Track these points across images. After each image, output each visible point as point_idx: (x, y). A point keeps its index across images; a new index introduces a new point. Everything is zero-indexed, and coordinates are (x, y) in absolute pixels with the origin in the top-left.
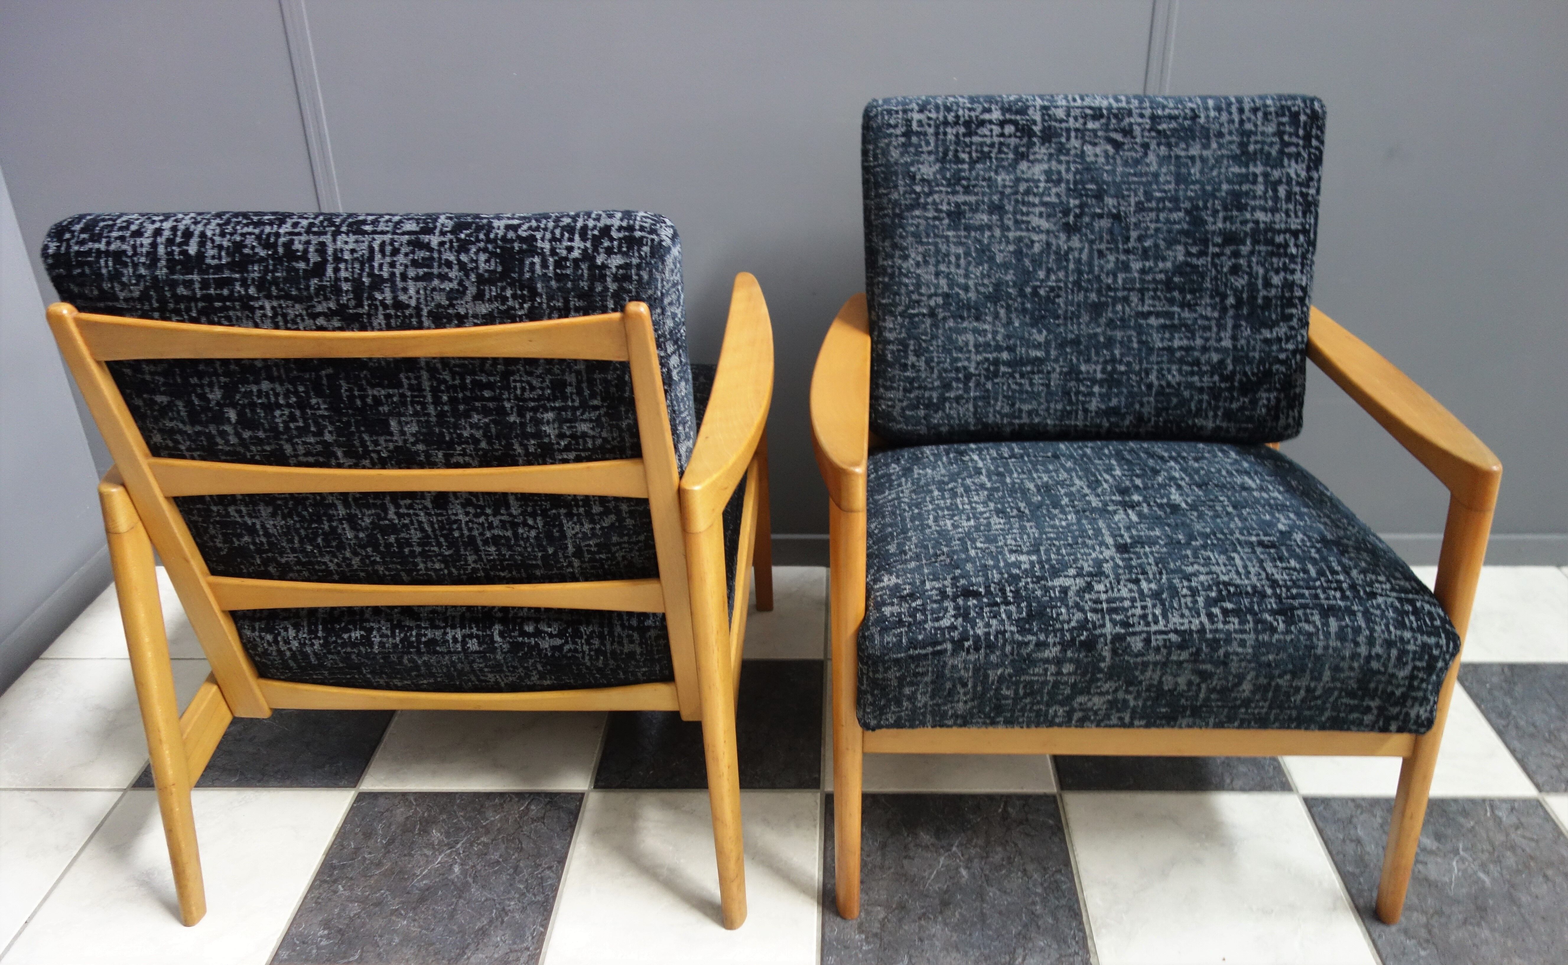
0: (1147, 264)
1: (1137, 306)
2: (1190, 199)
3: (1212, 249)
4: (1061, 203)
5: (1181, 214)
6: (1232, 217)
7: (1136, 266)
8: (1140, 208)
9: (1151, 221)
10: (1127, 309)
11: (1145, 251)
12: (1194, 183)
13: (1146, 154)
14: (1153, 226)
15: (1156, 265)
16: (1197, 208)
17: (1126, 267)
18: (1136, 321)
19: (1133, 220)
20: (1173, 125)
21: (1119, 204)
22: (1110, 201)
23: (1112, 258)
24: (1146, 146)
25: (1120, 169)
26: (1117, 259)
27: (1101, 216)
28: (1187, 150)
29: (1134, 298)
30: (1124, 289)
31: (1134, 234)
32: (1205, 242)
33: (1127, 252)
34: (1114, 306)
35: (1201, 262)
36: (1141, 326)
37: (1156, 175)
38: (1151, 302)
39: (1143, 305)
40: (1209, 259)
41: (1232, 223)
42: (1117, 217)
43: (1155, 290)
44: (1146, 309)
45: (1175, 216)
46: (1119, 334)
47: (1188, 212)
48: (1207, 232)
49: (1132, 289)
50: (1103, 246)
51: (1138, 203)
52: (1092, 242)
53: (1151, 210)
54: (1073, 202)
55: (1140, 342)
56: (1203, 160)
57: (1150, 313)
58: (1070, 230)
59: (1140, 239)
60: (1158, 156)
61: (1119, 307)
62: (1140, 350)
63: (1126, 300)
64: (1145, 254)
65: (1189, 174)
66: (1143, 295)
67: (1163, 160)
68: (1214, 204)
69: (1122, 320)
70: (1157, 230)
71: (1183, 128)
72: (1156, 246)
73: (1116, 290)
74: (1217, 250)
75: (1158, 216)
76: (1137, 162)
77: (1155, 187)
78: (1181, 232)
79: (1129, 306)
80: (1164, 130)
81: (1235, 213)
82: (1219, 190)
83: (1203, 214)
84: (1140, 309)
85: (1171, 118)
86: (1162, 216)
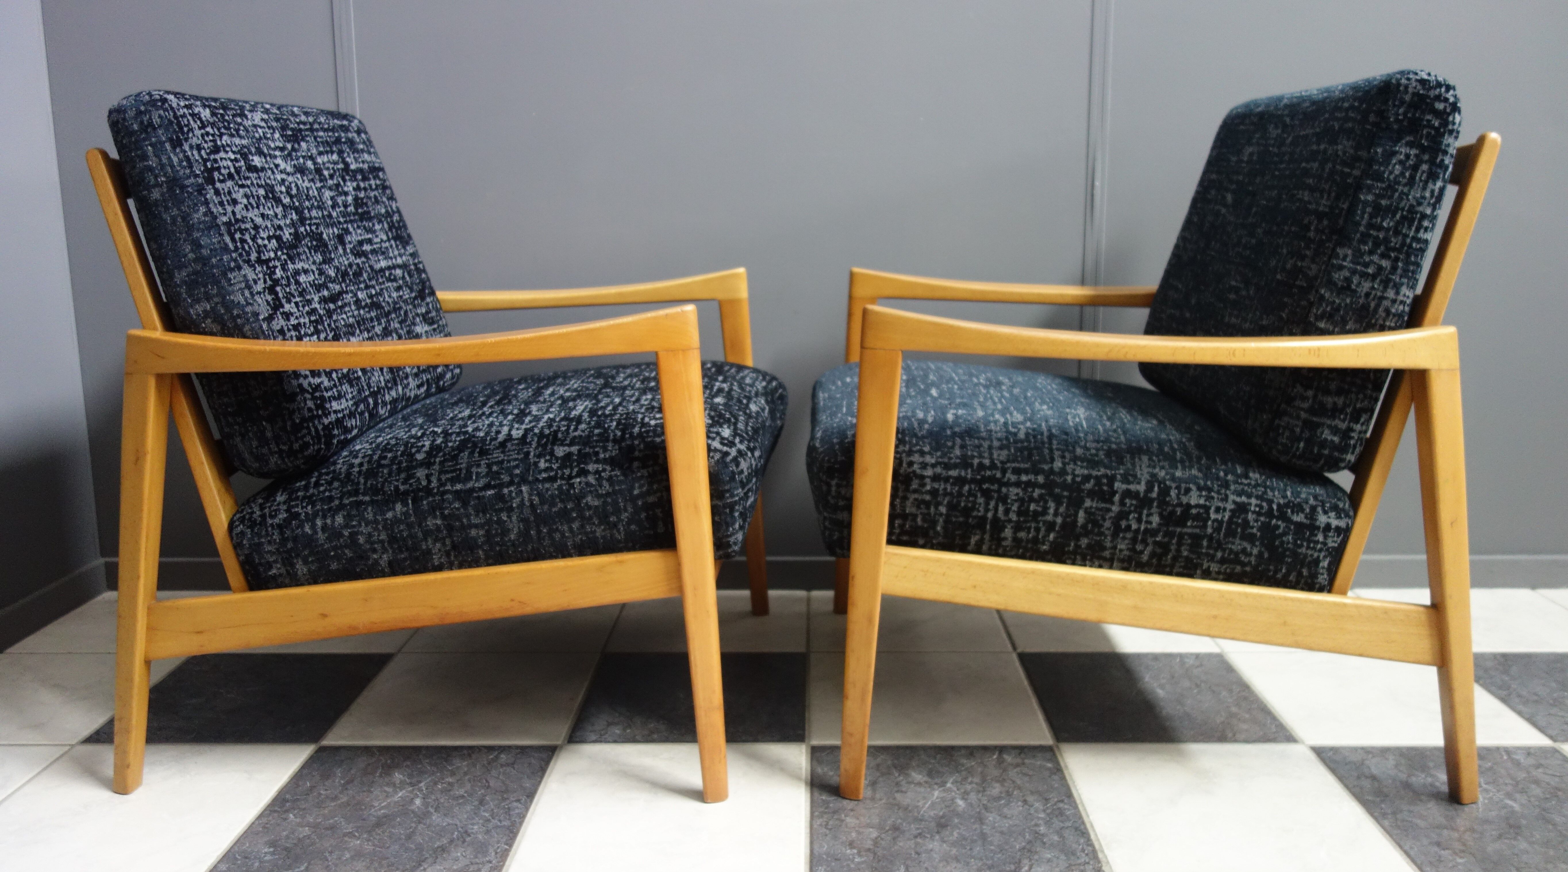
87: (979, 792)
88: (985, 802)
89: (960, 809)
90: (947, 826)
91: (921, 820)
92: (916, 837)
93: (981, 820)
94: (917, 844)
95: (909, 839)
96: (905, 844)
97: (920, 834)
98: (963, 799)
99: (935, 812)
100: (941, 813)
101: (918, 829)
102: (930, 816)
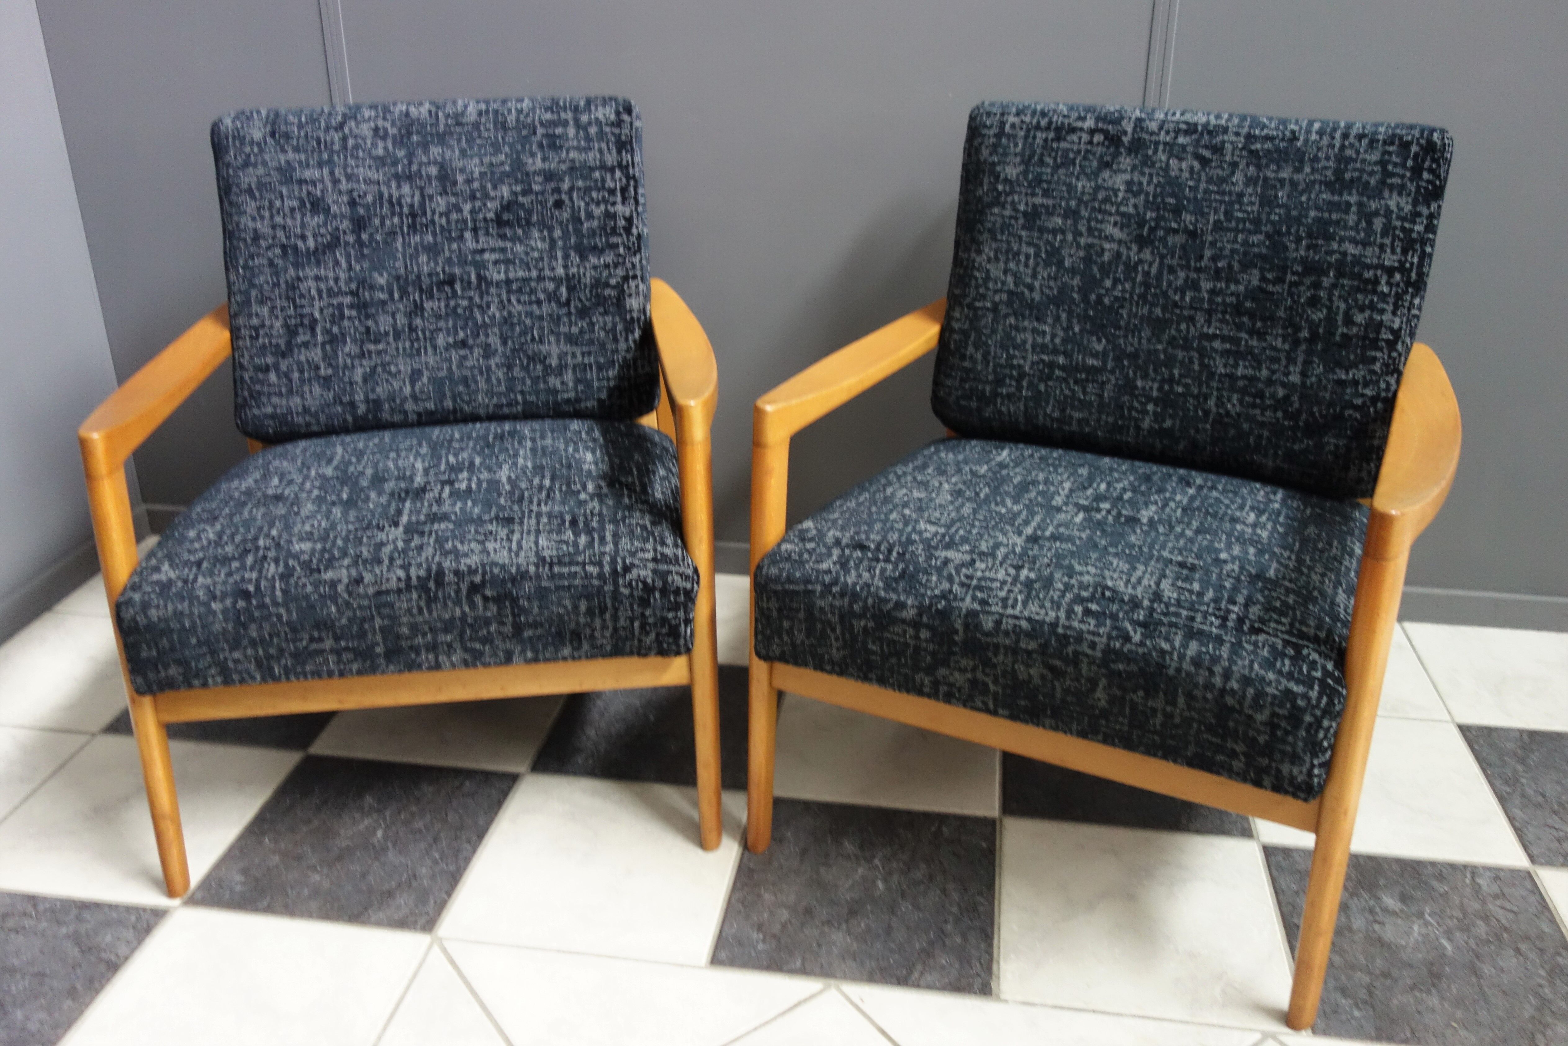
0: (1219, 285)
1: (1202, 326)
2: (1273, 223)
3: (1289, 277)
4: (1138, 214)
5: (1261, 237)
6: (1317, 245)
7: (1206, 285)
8: (1218, 227)
9: (1228, 242)
10: (1192, 329)
11: (1218, 271)
12: (1279, 206)
13: (1233, 173)
14: (1229, 246)
15: (1228, 287)
16: (1279, 233)
17: (1195, 286)
18: (1200, 342)
19: (1210, 238)
20: (1268, 145)
21: (1197, 220)
22: (1188, 218)
23: (1182, 275)
24: (1234, 165)
25: (1203, 186)
26: (1188, 277)
27: (1175, 231)
28: (1276, 172)
29: (1200, 319)
30: (1191, 307)
31: (1208, 253)
32: (1284, 269)
33: (1198, 270)
34: (1178, 324)
35: (1277, 288)
36: (1204, 348)
37: (1241, 195)
38: (1218, 324)
39: (1209, 327)
40: (1286, 287)
41: (1315, 252)
42: (1193, 234)
43: (1224, 313)
44: (1211, 331)
45: (1255, 239)
46: (1180, 354)
47: (1268, 236)
48: (1286, 259)
49: (1201, 309)
50: (1174, 262)
51: (1215, 222)
52: (1162, 257)
53: (1230, 230)
54: (1149, 215)
55: (1201, 364)
56: (1294, 184)
57: (1215, 336)
58: (1142, 242)
59: (1214, 259)
60: (1246, 175)
61: (1183, 326)
62: (1200, 372)
63: (1191, 319)
64: (1217, 275)
65: (1276, 196)
66: (1210, 316)
67: (1250, 181)
68: (1298, 231)
69: (1186, 339)
70: (1233, 251)
71: (1278, 150)
72: (1230, 267)
73: (1182, 308)
74: (1296, 278)
75: (1236, 237)
76: (1223, 180)
77: (1237, 207)
78: (1260, 256)
79: (1195, 326)
80: (1257, 151)
81: (1320, 242)
82: (1306, 217)
83: (1285, 239)
84: (1205, 329)
85: (1267, 138)
86: (1240, 237)
87: (903, 873)
88: (904, 887)
89: (877, 893)
90: (858, 913)
91: (836, 904)
92: (823, 924)
93: (892, 909)
94: (822, 933)
95: (817, 927)
96: (810, 932)
97: (829, 921)
98: (885, 881)
99: (852, 895)
100: (857, 897)
102: (846, 900)
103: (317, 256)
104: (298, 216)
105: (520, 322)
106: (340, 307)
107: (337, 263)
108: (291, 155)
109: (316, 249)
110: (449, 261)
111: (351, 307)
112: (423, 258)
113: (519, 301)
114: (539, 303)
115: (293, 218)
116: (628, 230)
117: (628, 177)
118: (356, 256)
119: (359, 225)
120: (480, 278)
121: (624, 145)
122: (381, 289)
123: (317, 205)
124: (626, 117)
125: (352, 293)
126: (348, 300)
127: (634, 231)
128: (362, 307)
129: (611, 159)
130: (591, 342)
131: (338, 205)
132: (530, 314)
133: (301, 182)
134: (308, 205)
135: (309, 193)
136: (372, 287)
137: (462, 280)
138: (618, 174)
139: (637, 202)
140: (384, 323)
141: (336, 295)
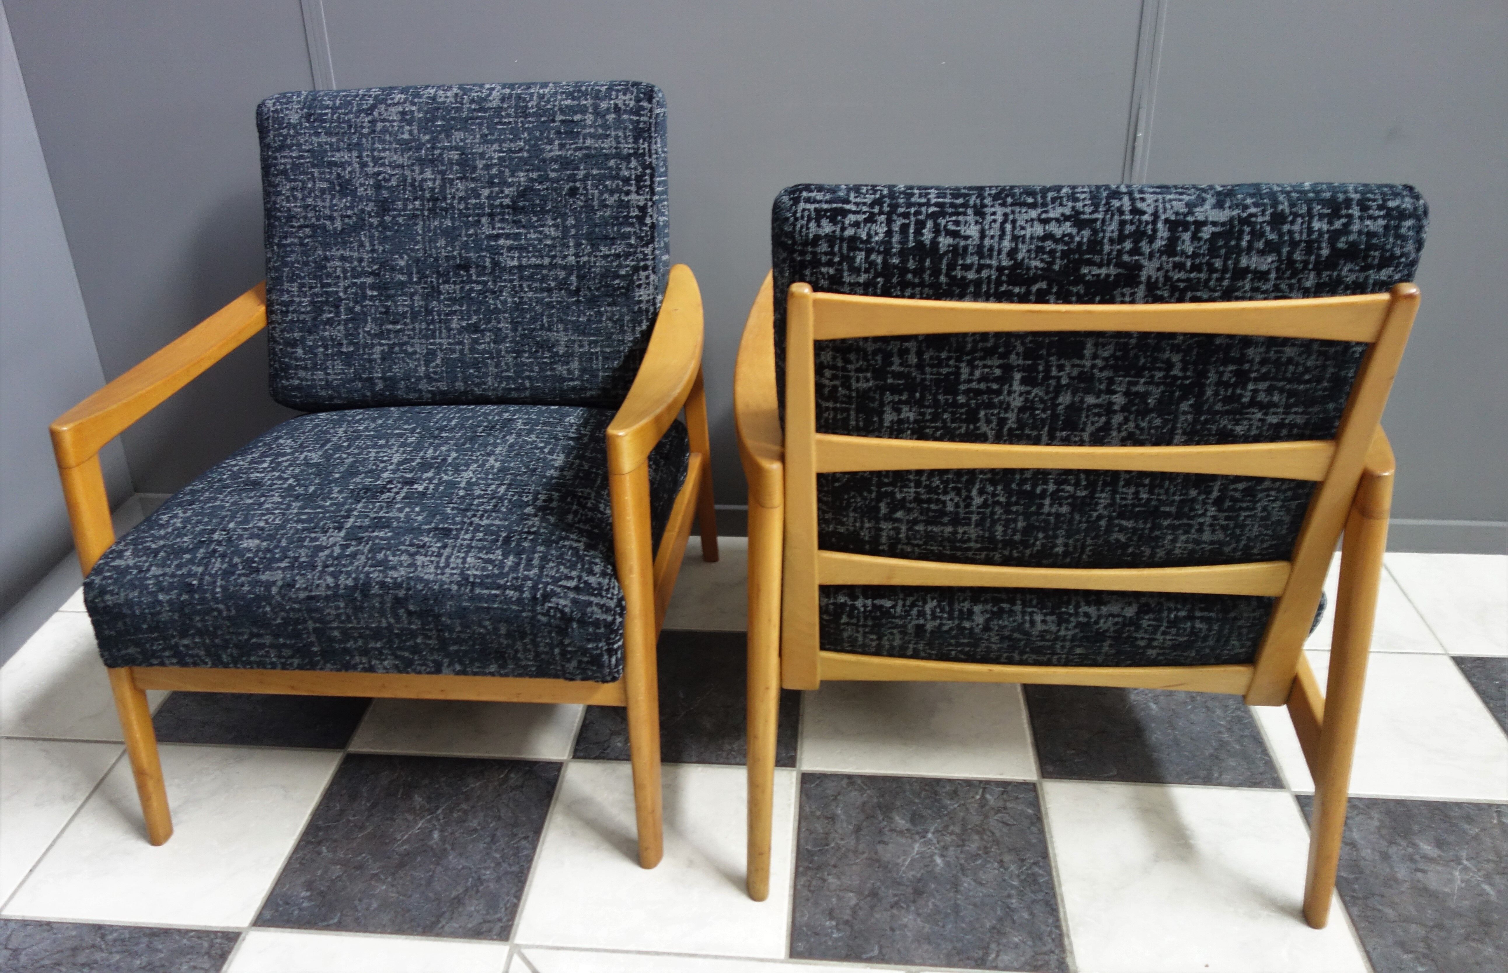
87: (958, 846)
88: (962, 862)
89: (938, 869)
90: (923, 893)
91: (899, 884)
92: (892, 907)
93: (956, 886)
94: (893, 916)
95: (886, 910)
96: (881, 916)
97: (896, 903)
98: (942, 856)
99: (913, 873)
100: (919, 875)
101: (895, 895)
102: (908, 879)
103: (343, 236)
104: (328, 197)
105: (531, 309)
106: (363, 286)
107: (362, 245)
108: (324, 138)
109: (343, 229)
110: (465, 246)
111: (373, 287)
112: (442, 242)
113: (531, 289)
114: (549, 290)
115: (324, 201)
116: (641, 219)
117: (645, 167)
118: (379, 238)
119: (384, 207)
120: (495, 264)
121: (642, 133)
122: (401, 271)
123: (345, 187)
124: (645, 104)
125: (373, 273)
126: (370, 280)
127: (648, 221)
128: (382, 287)
129: (627, 148)
130: (598, 332)
131: (364, 188)
132: (539, 301)
133: (332, 164)
134: (338, 188)
135: (339, 176)
136: (393, 269)
137: (477, 266)
138: (633, 163)
139: (653, 193)
140: (402, 304)
141: (358, 276)
